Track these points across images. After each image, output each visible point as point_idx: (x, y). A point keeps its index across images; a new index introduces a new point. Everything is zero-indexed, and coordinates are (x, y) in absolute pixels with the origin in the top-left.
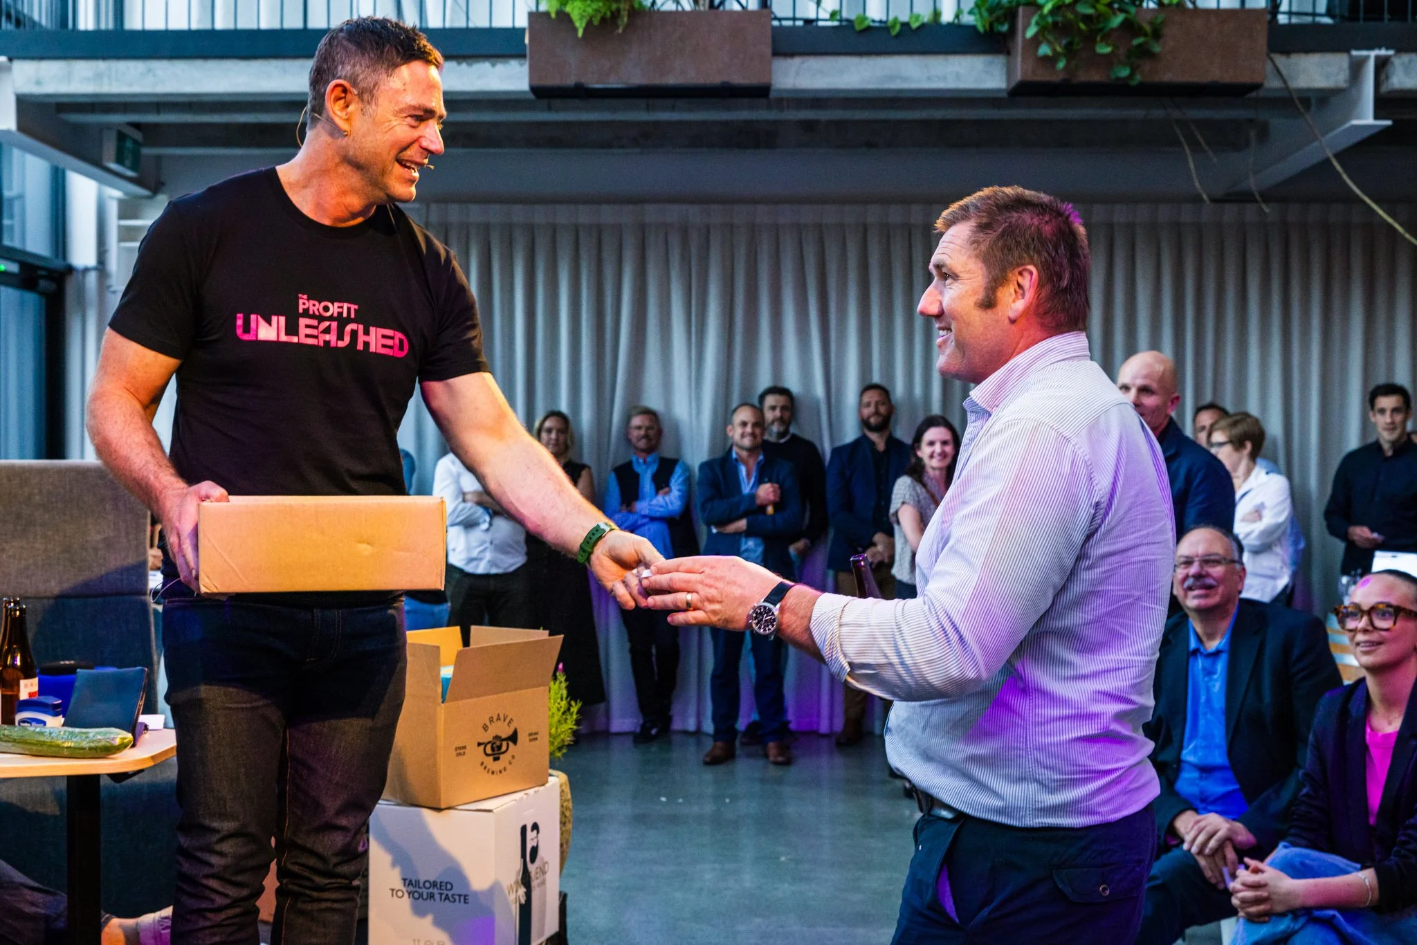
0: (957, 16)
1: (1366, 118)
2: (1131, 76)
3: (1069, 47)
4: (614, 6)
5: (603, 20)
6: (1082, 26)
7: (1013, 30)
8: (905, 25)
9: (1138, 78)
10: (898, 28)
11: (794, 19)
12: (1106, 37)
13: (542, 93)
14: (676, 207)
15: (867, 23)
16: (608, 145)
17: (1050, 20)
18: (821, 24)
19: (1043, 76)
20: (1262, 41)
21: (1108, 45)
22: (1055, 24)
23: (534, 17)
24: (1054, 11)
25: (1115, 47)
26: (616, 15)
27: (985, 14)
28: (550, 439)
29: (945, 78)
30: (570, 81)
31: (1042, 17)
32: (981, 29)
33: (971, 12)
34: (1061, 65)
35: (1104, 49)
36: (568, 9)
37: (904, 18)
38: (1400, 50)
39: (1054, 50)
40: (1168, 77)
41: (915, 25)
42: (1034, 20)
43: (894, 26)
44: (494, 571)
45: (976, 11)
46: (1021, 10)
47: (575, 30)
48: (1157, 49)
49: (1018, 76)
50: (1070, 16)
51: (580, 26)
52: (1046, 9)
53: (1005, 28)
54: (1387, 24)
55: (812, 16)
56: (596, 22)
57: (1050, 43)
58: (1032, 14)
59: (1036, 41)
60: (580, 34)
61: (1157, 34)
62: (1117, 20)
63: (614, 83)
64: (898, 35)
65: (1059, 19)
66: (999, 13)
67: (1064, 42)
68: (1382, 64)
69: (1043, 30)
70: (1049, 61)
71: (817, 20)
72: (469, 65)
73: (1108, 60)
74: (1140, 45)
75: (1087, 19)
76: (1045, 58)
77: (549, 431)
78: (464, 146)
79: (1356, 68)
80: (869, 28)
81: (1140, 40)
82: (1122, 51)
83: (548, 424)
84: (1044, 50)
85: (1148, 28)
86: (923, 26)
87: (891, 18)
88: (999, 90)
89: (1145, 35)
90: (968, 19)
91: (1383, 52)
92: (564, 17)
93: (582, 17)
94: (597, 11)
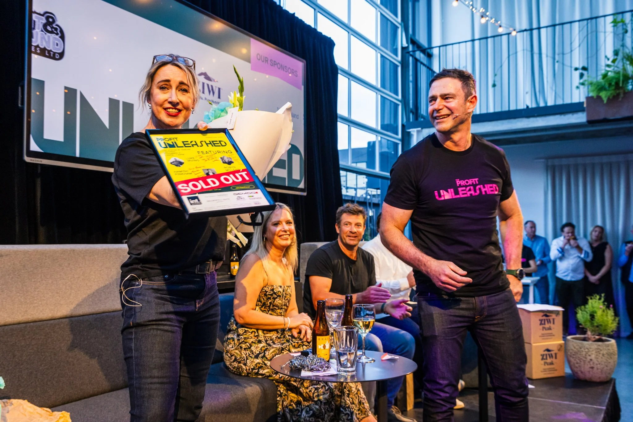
4: (618, 92)
5: (614, 97)
13: (590, 122)
23: (588, 98)
26: (618, 95)
30: (602, 117)
36: (600, 94)
44: (573, 279)
47: (603, 101)
51: (605, 100)
56: (611, 98)
60: (605, 102)
63: (618, 116)
72: (564, 115)
92: (599, 97)
93: (606, 97)
94: (611, 94)
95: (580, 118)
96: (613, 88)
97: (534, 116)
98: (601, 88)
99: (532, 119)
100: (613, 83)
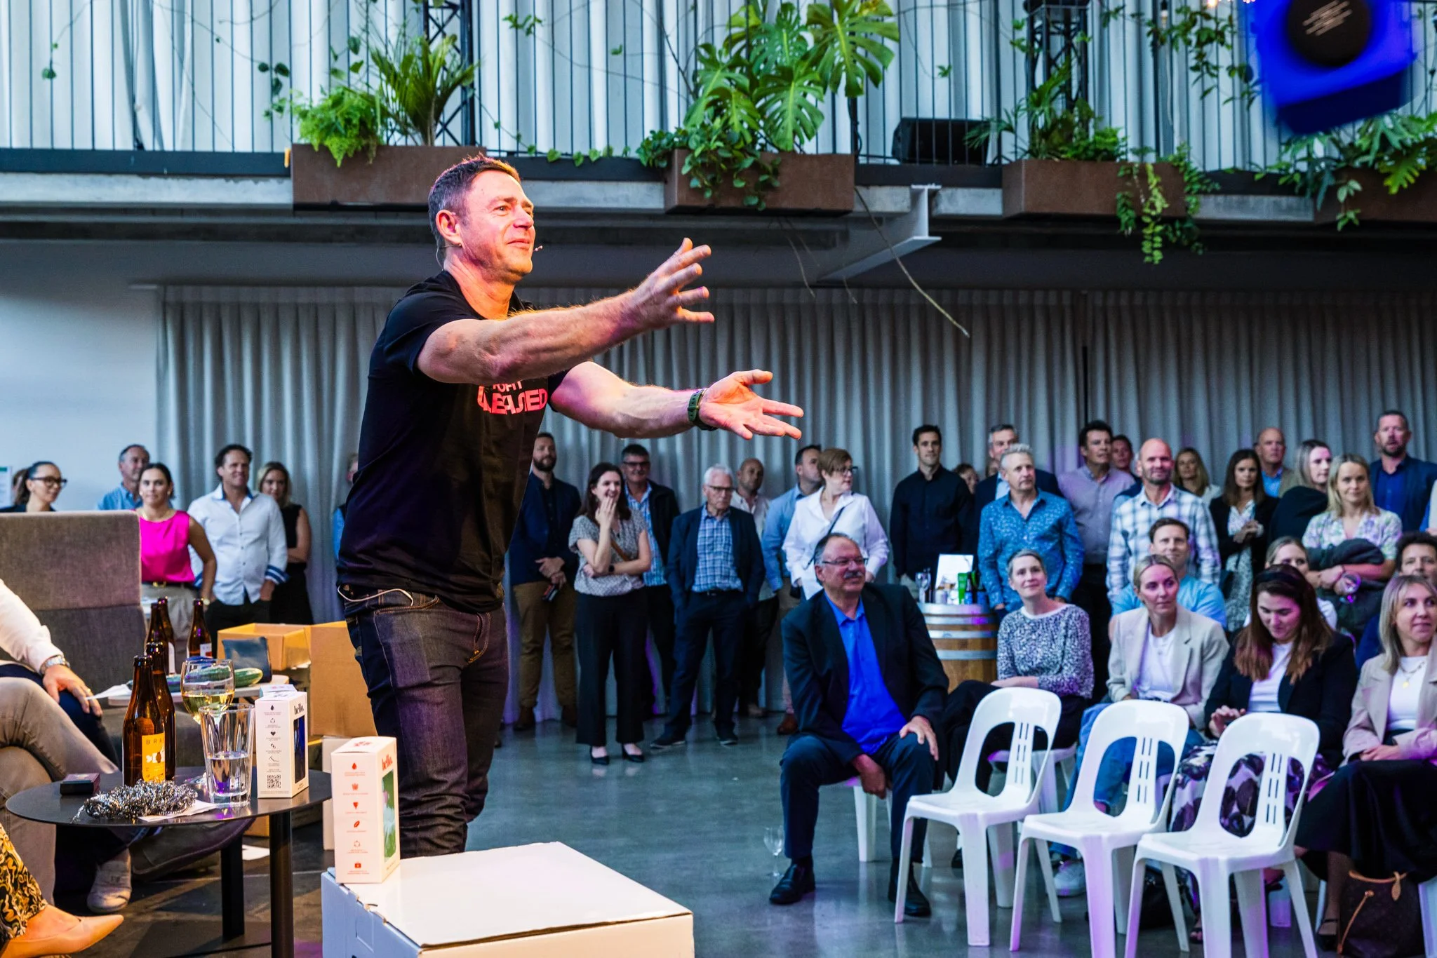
0: (625, 152)
1: (923, 235)
2: (759, 204)
3: (713, 181)
4: (364, 142)
5: (357, 153)
6: (723, 166)
7: (670, 166)
8: (587, 158)
9: (764, 205)
10: (581, 160)
11: (500, 151)
12: (741, 175)
13: (299, 208)
14: (382, 289)
15: (558, 156)
16: (331, 241)
17: (700, 161)
18: (520, 155)
19: (694, 202)
20: (851, 178)
21: (742, 180)
22: (703, 164)
23: (296, 148)
24: (703, 154)
25: (748, 183)
26: (366, 149)
27: (650, 154)
28: (271, 489)
29: (617, 200)
30: (327, 199)
31: (693, 158)
32: (644, 163)
33: (638, 151)
34: (708, 194)
35: (739, 184)
36: (327, 143)
37: (586, 152)
38: (946, 184)
39: (703, 184)
40: (786, 204)
41: (594, 159)
42: (687, 160)
43: (578, 159)
45: (642, 151)
46: (676, 151)
47: (335, 161)
48: (777, 184)
49: (676, 202)
50: (714, 158)
51: (339, 160)
52: (697, 153)
53: (664, 164)
54: (935, 166)
55: (513, 148)
56: (350, 155)
57: (699, 178)
58: (687, 155)
59: (689, 177)
60: (339, 164)
61: (776, 173)
62: (748, 162)
63: (362, 201)
64: (582, 165)
65: (706, 160)
66: (659, 151)
67: (709, 177)
68: (933, 195)
69: (695, 168)
70: (699, 192)
71: (518, 152)
72: (236, 182)
73: (742, 192)
74: (765, 181)
75: (726, 161)
76: (696, 190)
77: (271, 482)
78: (204, 239)
79: (915, 197)
80: (559, 160)
81: (763, 178)
82: (752, 185)
83: (270, 476)
84: (695, 183)
85: (770, 168)
86: (600, 159)
87: (575, 152)
88: (660, 210)
89: (768, 173)
90: (633, 154)
91: (933, 187)
92: (324, 150)
93: (340, 151)
94: (351, 146)
95: (275, 193)
96: (355, 131)
97: (159, 174)
98: (329, 129)
99: (154, 181)
100: (355, 121)
